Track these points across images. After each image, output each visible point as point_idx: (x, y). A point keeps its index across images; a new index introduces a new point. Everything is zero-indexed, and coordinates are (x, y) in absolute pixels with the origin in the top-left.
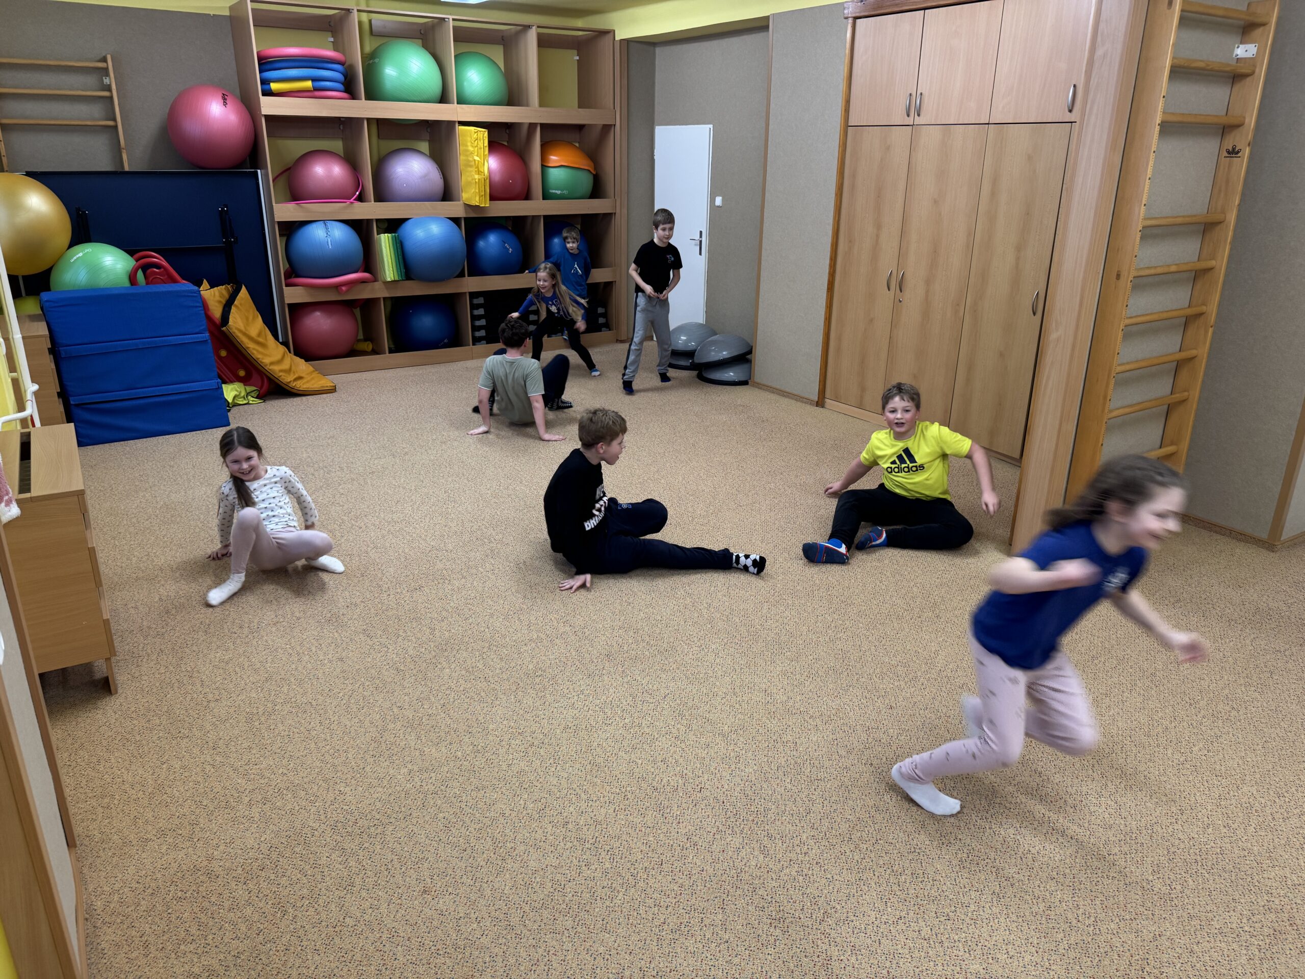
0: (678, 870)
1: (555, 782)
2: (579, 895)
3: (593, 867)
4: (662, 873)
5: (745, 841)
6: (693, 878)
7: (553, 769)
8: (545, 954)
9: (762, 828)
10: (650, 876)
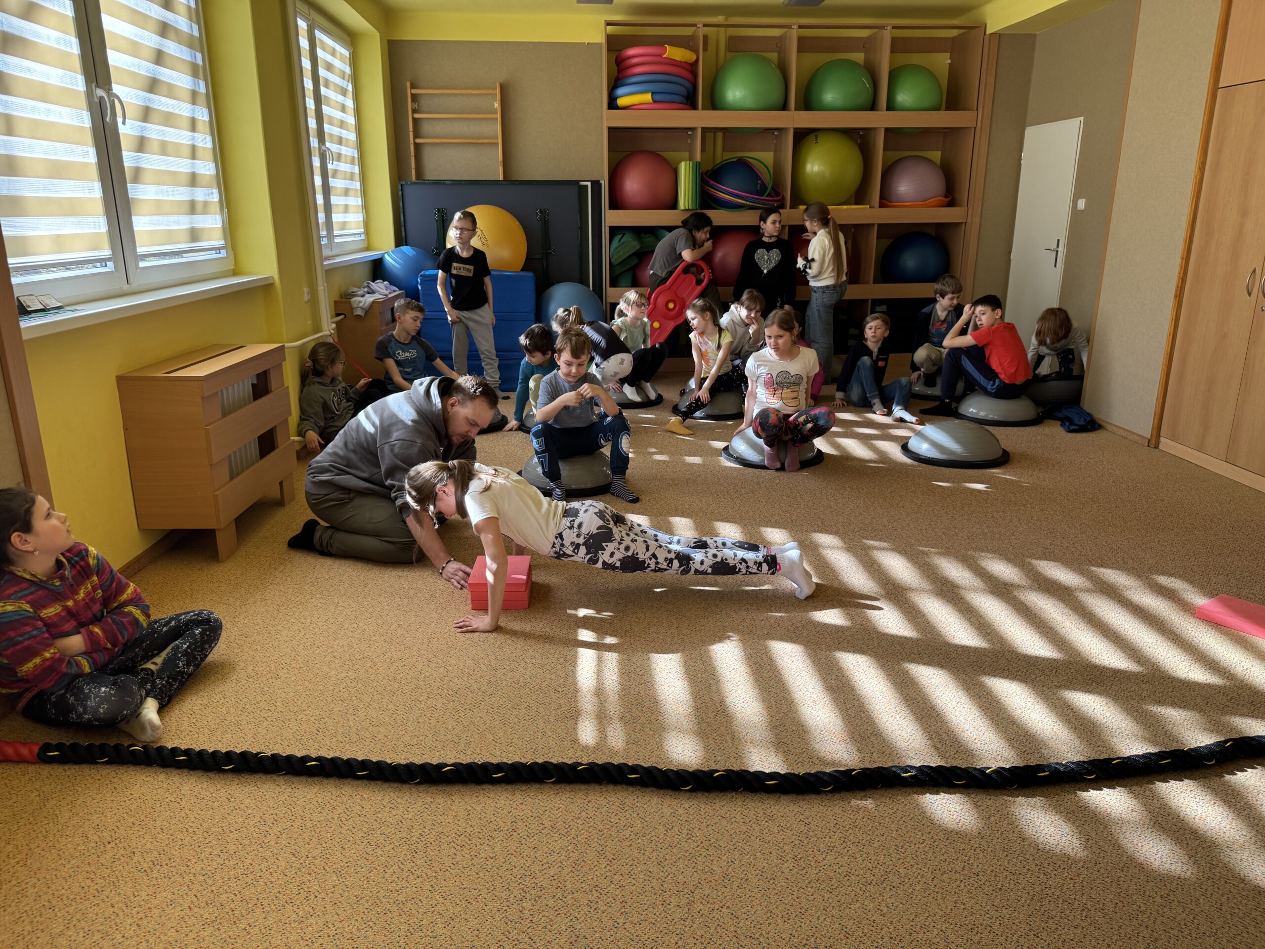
0: (469, 847)
1: (450, 727)
2: (354, 830)
3: (394, 812)
4: (452, 844)
5: (569, 848)
6: (476, 861)
7: (463, 714)
8: (264, 870)
9: (602, 842)
10: (437, 842)
